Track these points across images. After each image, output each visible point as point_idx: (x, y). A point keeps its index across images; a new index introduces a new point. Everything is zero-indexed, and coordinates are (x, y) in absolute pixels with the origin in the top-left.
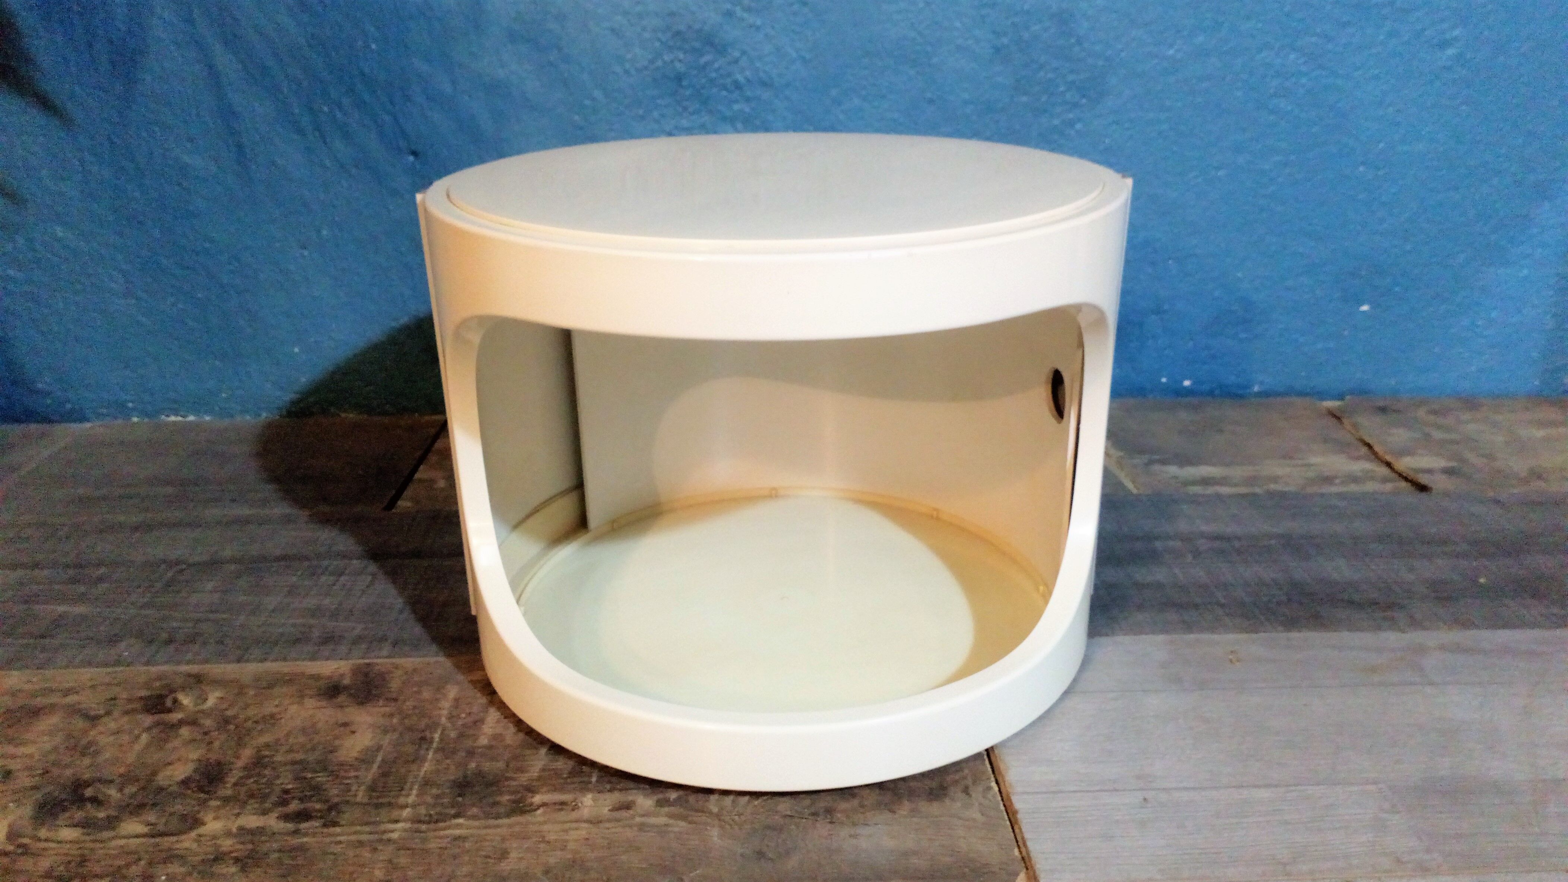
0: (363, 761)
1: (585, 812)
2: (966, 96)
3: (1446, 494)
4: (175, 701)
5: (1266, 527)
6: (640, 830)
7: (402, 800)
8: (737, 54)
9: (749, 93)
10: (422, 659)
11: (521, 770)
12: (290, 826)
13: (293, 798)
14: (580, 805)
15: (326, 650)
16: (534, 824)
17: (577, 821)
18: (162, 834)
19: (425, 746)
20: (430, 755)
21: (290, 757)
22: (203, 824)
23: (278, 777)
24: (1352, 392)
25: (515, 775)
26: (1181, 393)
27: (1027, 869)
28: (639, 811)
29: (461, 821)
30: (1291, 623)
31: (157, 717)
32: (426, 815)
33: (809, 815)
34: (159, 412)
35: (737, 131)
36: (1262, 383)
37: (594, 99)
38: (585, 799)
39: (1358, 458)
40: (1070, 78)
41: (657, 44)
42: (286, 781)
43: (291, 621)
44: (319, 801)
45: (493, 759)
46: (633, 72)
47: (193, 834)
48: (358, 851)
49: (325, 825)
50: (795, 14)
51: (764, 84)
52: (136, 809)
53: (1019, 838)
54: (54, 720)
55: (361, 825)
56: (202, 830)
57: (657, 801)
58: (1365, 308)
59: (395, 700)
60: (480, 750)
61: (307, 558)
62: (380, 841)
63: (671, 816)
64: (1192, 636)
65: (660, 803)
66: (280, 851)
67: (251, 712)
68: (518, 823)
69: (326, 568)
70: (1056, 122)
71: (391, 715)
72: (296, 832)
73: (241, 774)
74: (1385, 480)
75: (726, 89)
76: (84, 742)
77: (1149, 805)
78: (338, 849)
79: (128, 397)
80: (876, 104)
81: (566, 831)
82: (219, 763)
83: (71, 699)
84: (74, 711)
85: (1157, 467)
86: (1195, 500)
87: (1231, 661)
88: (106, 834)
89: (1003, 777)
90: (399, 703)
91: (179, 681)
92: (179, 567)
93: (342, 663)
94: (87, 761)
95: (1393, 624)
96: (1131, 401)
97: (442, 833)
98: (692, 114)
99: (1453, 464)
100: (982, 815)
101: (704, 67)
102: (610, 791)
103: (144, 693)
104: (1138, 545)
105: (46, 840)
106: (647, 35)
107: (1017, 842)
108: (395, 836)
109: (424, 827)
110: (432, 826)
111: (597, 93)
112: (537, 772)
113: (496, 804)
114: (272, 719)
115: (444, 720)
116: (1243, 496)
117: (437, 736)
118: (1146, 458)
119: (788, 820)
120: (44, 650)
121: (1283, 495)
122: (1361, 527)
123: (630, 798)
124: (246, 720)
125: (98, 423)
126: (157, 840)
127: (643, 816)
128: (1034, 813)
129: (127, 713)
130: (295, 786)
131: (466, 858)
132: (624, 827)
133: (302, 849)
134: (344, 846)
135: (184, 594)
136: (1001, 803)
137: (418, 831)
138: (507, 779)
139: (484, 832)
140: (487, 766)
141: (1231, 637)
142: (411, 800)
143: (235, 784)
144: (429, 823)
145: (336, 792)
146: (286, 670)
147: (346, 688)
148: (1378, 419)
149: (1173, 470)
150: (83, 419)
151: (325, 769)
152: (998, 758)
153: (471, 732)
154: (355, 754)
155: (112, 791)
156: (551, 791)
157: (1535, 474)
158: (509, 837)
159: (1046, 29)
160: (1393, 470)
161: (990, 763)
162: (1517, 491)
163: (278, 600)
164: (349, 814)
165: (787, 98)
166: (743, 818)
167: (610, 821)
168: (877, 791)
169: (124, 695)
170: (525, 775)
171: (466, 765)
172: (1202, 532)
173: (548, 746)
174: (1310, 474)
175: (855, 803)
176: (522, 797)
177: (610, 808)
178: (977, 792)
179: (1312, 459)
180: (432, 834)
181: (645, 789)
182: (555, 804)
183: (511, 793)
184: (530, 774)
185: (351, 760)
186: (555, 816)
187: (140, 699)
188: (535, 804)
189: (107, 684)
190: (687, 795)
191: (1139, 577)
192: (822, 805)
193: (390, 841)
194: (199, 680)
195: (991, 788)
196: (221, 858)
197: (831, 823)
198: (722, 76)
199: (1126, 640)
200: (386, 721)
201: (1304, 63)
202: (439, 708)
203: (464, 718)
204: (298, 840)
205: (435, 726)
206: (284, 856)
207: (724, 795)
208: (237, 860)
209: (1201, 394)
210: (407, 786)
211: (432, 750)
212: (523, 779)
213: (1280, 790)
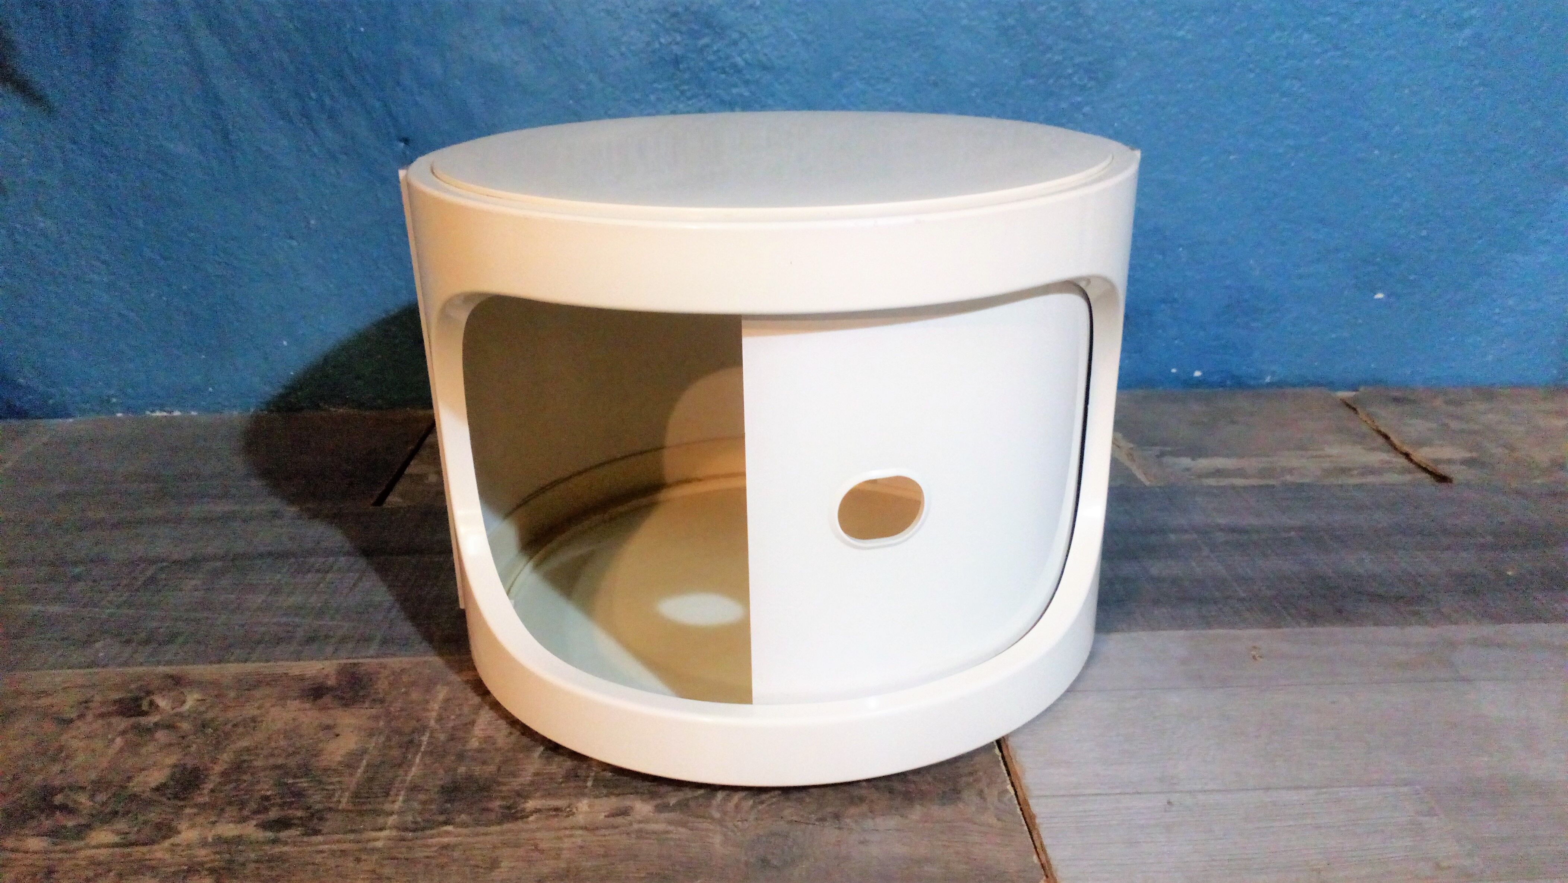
0: (348, 766)
1: (580, 819)
2: (972, 79)
3: (1468, 485)
4: (152, 703)
5: (1285, 521)
6: (638, 838)
7: (387, 807)
8: (735, 36)
9: (748, 77)
10: (412, 659)
11: (514, 775)
12: (270, 835)
13: (273, 805)
14: (574, 810)
15: (311, 649)
16: (527, 831)
17: (572, 828)
18: (134, 844)
19: (412, 750)
20: (417, 760)
21: (272, 761)
22: (179, 833)
23: (258, 782)
24: (1366, 383)
25: (507, 780)
26: (1191, 384)
27: (1047, 877)
28: (638, 817)
29: (450, 828)
30: (1314, 618)
31: (133, 720)
32: (413, 822)
33: (816, 820)
34: (144, 407)
36: (1273, 373)
37: (589, 84)
38: (580, 805)
39: (1373, 449)
40: (1078, 60)
41: (653, 26)
42: (266, 788)
43: (275, 620)
44: (301, 808)
45: (484, 763)
46: (630, 56)
47: (167, 844)
48: (340, 861)
49: (306, 834)
51: (765, 68)
52: (107, 817)
53: (1038, 844)
54: (26, 723)
55: (345, 833)
56: (176, 840)
57: (657, 806)
58: (1380, 296)
59: (382, 701)
60: (470, 754)
61: (293, 555)
62: (365, 850)
63: (670, 823)
64: (1212, 631)
65: (659, 809)
66: (256, 862)
67: (230, 715)
68: (510, 831)
69: (313, 566)
70: (1064, 105)
71: (376, 718)
72: (275, 841)
73: (219, 780)
74: (1403, 472)
75: (724, 72)
76: (55, 747)
77: (1174, 809)
78: (318, 859)
79: (112, 392)
80: (880, 86)
81: (559, 838)
82: (196, 769)
83: (44, 701)
84: (45, 714)
85: (1169, 460)
86: (1210, 492)
87: (1254, 657)
88: (75, 844)
89: (1018, 779)
90: (385, 704)
91: (157, 683)
92: (160, 565)
93: (327, 663)
94: (56, 768)
95: (1420, 619)
96: (1140, 392)
97: (430, 841)
98: (689, 99)
99: (1474, 455)
100: (998, 820)
101: (701, 50)
102: (608, 796)
103: (116, 696)
104: (1153, 539)
105: (13, 850)
106: (643, 17)
107: (1035, 848)
108: (379, 844)
109: (410, 835)
110: (419, 834)
111: (592, 77)
112: (530, 776)
113: (485, 810)
114: (253, 722)
115: (432, 723)
116: (1259, 488)
117: (425, 739)
118: (1157, 450)
119: (794, 826)
120: (20, 649)
121: (1300, 487)
122: (1383, 519)
123: (628, 803)
124: (225, 723)
125: (81, 419)
126: (128, 850)
127: (640, 822)
128: (1053, 817)
129: (101, 716)
130: (275, 793)
131: (454, 868)
132: (621, 834)
133: (282, 858)
134: (325, 855)
135: (163, 593)
136: (1018, 807)
137: (403, 839)
138: (499, 784)
139: (470, 840)
140: (477, 770)
141: (1254, 632)
142: (396, 806)
143: (212, 791)
144: (414, 831)
145: (318, 798)
146: (267, 671)
147: (330, 689)
148: (1395, 410)
149: (1186, 461)
150: (69, 416)
151: (307, 774)
152: (1013, 760)
153: (462, 734)
154: (339, 759)
155: (83, 799)
156: (542, 797)
157: (1558, 465)
158: (500, 845)
159: (1053, 9)
160: (1411, 460)
161: (1006, 764)
162: (1539, 481)
163: (263, 597)
164: (332, 822)
165: (788, 82)
166: (746, 824)
167: (607, 828)
168: (888, 795)
169: (98, 698)
170: (517, 780)
171: (456, 770)
172: (1218, 525)
173: (542, 748)
174: (1326, 465)
175: (864, 808)
176: (515, 802)
177: (606, 814)
178: (992, 795)
179: (1328, 450)
180: (419, 842)
181: (643, 793)
182: (549, 810)
183: (503, 798)
184: (523, 779)
185: (334, 766)
186: (548, 822)
187: (115, 702)
188: (528, 810)
189: (83, 686)
190: (688, 800)
191: (1154, 571)
192: (830, 809)
193: (374, 850)
194: (177, 682)
195: (1007, 791)
196: (193, 869)
197: (839, 828)
198: (720, 58)
199: (1144, 636)
200: (372, 724)
201: (1317, 44)
202: (428, 710)
203: (454, 720)
204: (277, 849)
205: (424, 728)
206: (262, 866)
207: (726, 800)
208: (212, 871)
209: (1211, 385)
210: (392, 793)
211: (420, 754)
212: (515, 784)
213: (1311, 792)
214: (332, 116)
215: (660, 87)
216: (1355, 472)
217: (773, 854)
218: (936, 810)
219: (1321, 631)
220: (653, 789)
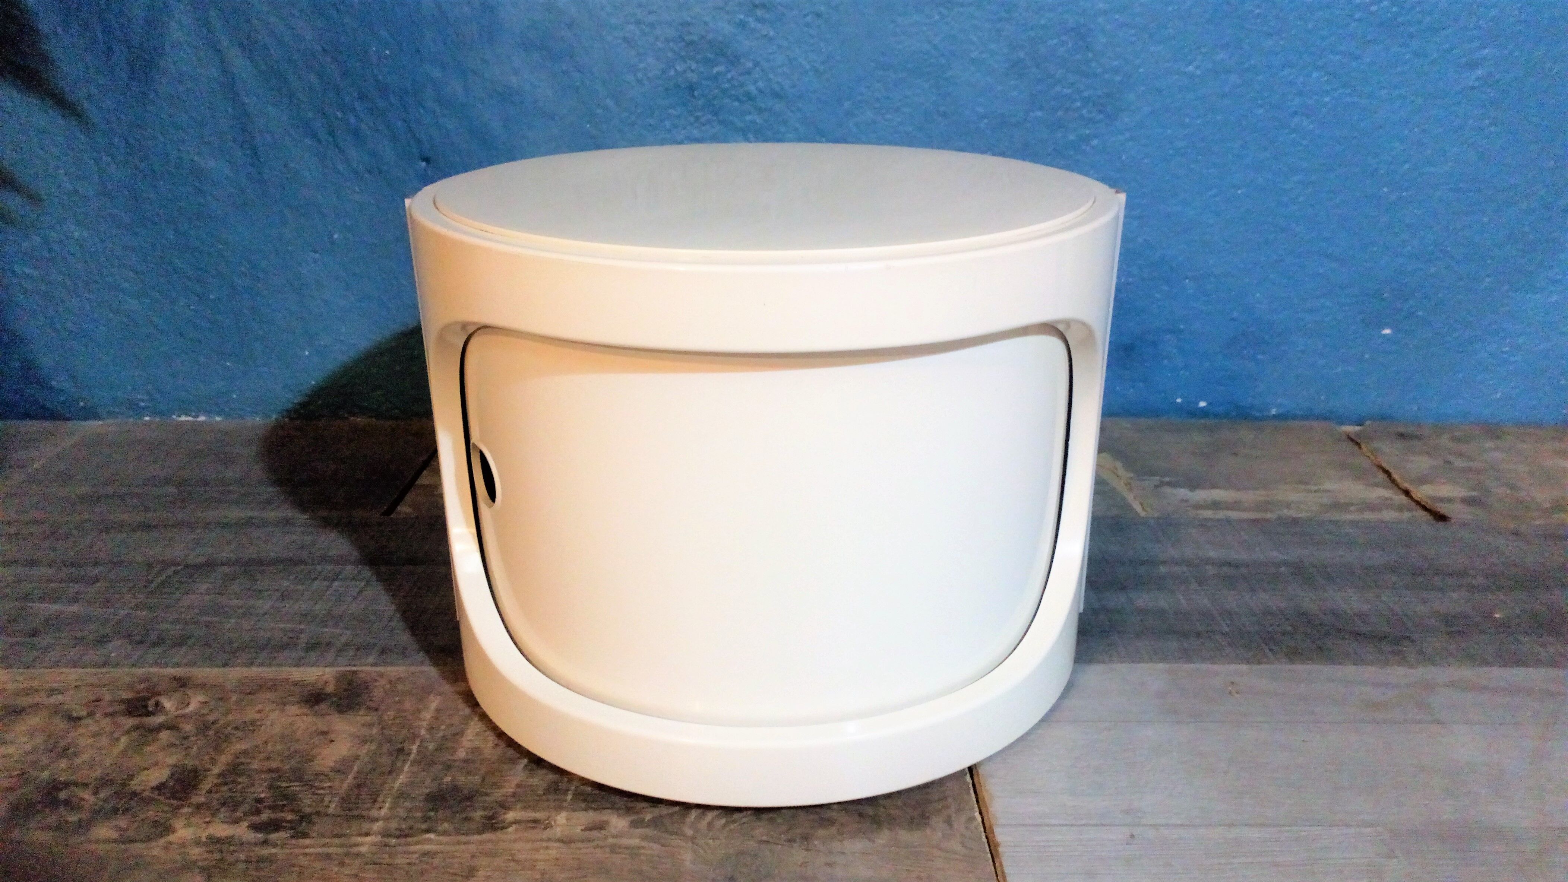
0: (339, 772)
1: (558, 832)
2: (981, 110)
3: (1465, 525)
4: (157, 704)
5: (1276, 555)
6: (611, 852)
7: (374, 813)
8: (750, 65)
9: (761, 104)
10: (408, 668)
11: (497, 785)
12: (260, 836)
13: (265, 807)
14: (552, 823)
15: (313, 656)
16: (506, 842)
17: (549, 840)
18: (133, 841)
19: (401, 758)
20: (406, 768)
21: (266, 765)
22: (174, 831)
23: (253, 785)
24: (1373, 419)
25: (490, 791)
26: (1197, 414)
28: (614, 831)
29: (432, 836)
30: (1294, 655)
31: (139, 720)
32: (397, 829)
33: (785, 841)
34: (170, 412)
35: (748, 140)
36: (1279, 406)
37: (605, 108)
38: (558, 817)
39: (1376, 485)
40: (1086, 93)
41: (670, 54)
42: (260, 790)
43: (281, 626)
44: (292, 811)
45: (469, 773)
46: (645, 82)
47: (162, 842)
48: (325, 864)
49: (292, 837)
50: (808, 25)
51: (777, 96)
52: (108, 814)
54: (35, 720)
55: (331, 837)
56: (171, 838)
57: (632, 822)
58: (1387, 331)
59: (377, 709)
60: (457, 763)
61: (302, 562)
62: (347, 854)
63: (645, 838)
64: (1191, 666)
65: (634, 824)
66: (246, 861)
67: (232, 717)
68: (490, 841)
69: (320, 573)
70: (1072, 137)
71: (370, 725)
72: (265, 842)
73: (216, 781)
74: (1400, 509)
75: (738, 100)
76: (63, 744)
77: (1136, 842)
78: (304, 862)
79: (142, 397)
80: (888, 116)
81: (536, 850)
82: (195, 770)
83: (56, 699)
84: (56, 710)
85: (1167, 490)
86: (1204, 525)
87: (1230, 692)
88: (76, 839)
89: (986, 807)
90: (380, 713)
91: (164, 684)
92: (175, 568)
93: (328, 670)
94: (63, 764)
95: (1401, 659)
96: (1143, 421)
97: (411, 848)
98: (703, 124)
99: (1475, 493)
100: (963, 846)
101: (715, 78)
102: (586, 810)
103: (126, 695)
104: (1143, 570)
106: (659, 45)
107: (997, 876)
108: (363, 849)
109: (394, 841)
110: (402, 841)
111: (608, 102)
112: (513, 788)
113: (467, 819)
114: (251, 727)
115: (423, 732)
116: (1255, 521)
117: (414, 748)
118: (1156, 479)
119: (763, 846)
120: (34, 647)
121: (1295, 521)
122: (1377, 558)
123: (605, 818)
124: (227, 725)
125: (111, 421)
126: (127, 846)
127: (615, 837)
128: (1015, 846)
129: (106, 715)
130: (268, 795)
131: (434, 875)
132: (595, 847)
133: (270, 860)
134: (311, 858)
135: (178, 595)
136: (983, 834)
137: (386, 845)
138: (482, 794)
139: (454, 848)
140: (462, 779)
141: (1232, 667)
142: (383, 812)
143: (209, 792)
144: (398, 837)
145: (308, 802)
146: (270, 676)
147: (329, 695)
148: (1400, 444)
149: (1183, 492)
150: (97, 417)
151: (300, 779)
152: (983, 788)
153: (450, 744)
154: (331, 764)
155: (87, 795)
156: (524, 808)
157: (1557, 507)
158: (478, 854)
159: (1063, 43)
160: (1411, 497)
161: (975, 792)
162: (1538, 522)
163: (270, 604)
164: (321, 825)
165: (799, 110)
166: (717, 842)
167: (583, 841)
168: (857, 818)
169: (107, 697)
170: (501, 791)
171: (442, 779)
172: (1209, 559)
173: (526, 761)
174: (1325, 501)
175: (833, 830)
176: (495, 813)
177: (583, 827)
178: (959, 823)
179: (1328, 485)
180: (400, 849)
181: (619, 809)
182: (528, 821)
183: (484, 809)
184: (506, 790)
185: (326, 770)
186: (525, 834)
187: (122, 701)
188: (507, 821)
189: (92, 685)
190: (661, 816)
191: (1140, 603)
192: (798, 831)
193: (358, 855)
194: (182, 683)
195: (974, 818)
196: (187, 866)
197: (807, 850)
198: (734, 86)
199: (1123, 668)
200: (365, 731)
201: (1327, 82)
202: (420, 719)
203: (444, 730)
204: (266, 851)
205: (414, 737)
206: (251, 867)
207: (700, 818)
208: (203, 869)
209: (1216, 416)
210: (380, 799)
211: (409, 763)
212: (498, 794)
213: (1274, 830)
214: (356, 134)
215: (674, 113)
216: (1352, 508)
217: (740, 872)
218: (904, 835)
219: (1300, 668)
220: (630, 805)
